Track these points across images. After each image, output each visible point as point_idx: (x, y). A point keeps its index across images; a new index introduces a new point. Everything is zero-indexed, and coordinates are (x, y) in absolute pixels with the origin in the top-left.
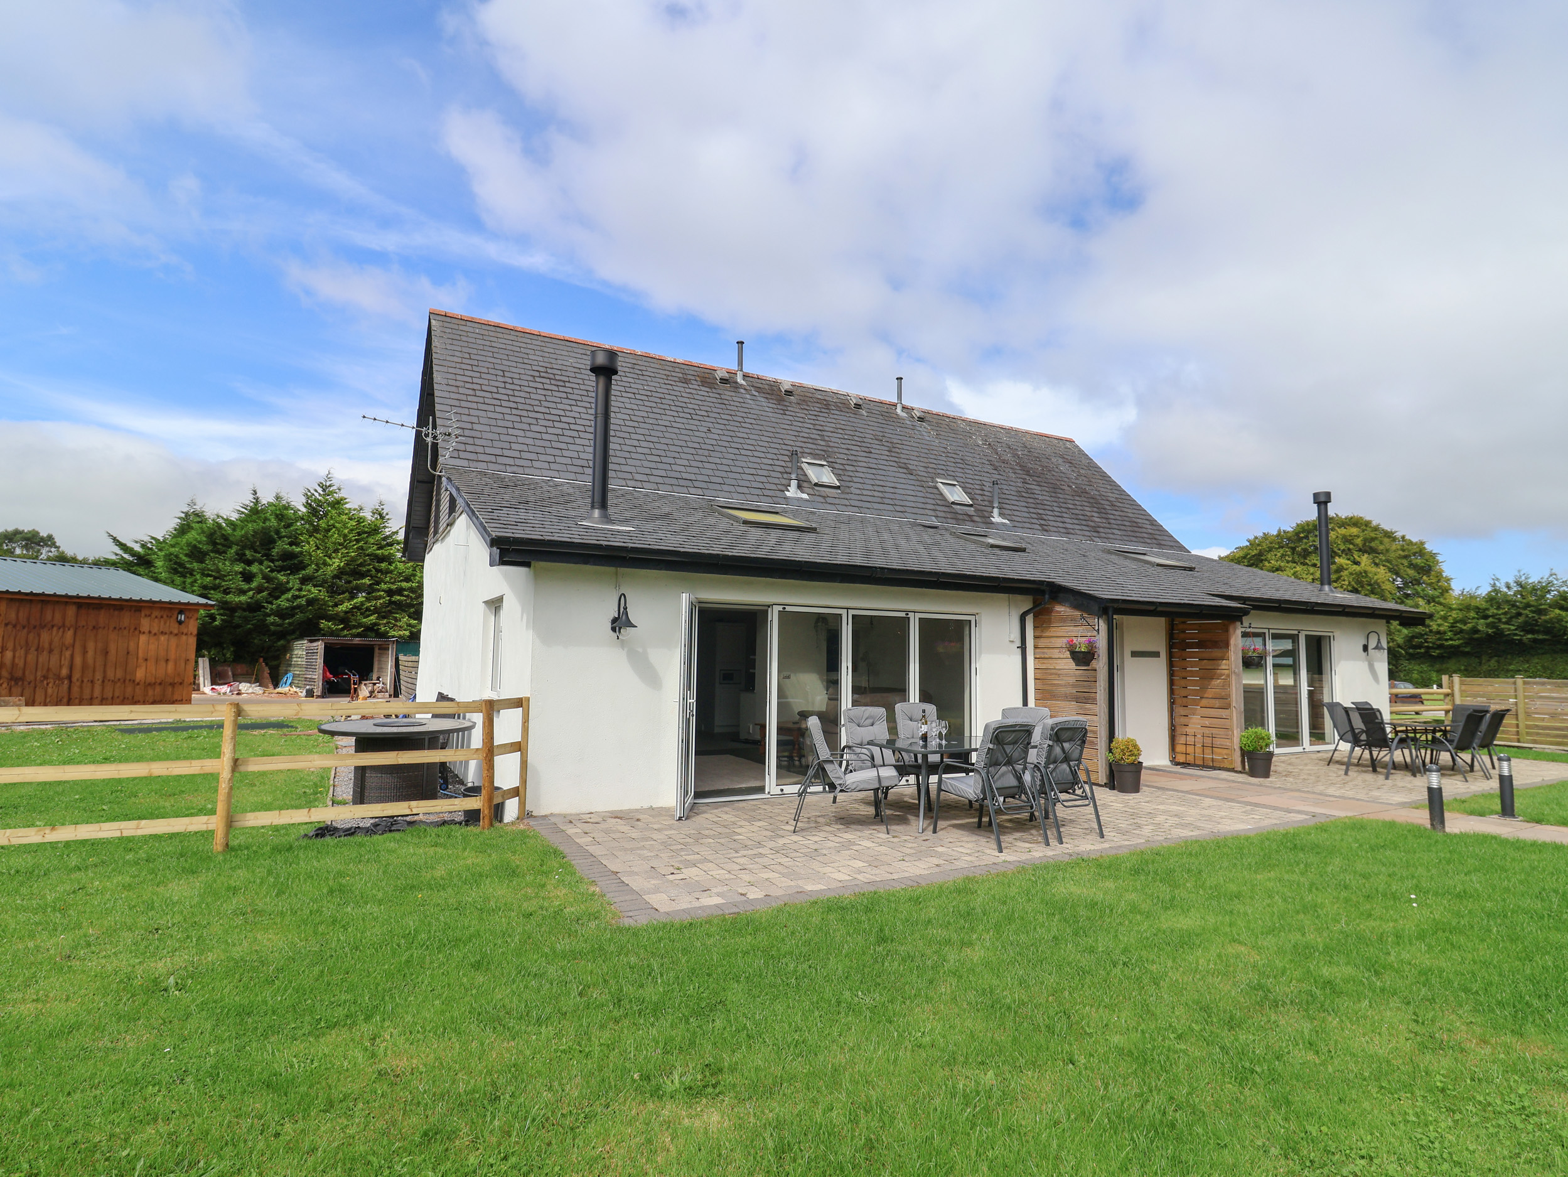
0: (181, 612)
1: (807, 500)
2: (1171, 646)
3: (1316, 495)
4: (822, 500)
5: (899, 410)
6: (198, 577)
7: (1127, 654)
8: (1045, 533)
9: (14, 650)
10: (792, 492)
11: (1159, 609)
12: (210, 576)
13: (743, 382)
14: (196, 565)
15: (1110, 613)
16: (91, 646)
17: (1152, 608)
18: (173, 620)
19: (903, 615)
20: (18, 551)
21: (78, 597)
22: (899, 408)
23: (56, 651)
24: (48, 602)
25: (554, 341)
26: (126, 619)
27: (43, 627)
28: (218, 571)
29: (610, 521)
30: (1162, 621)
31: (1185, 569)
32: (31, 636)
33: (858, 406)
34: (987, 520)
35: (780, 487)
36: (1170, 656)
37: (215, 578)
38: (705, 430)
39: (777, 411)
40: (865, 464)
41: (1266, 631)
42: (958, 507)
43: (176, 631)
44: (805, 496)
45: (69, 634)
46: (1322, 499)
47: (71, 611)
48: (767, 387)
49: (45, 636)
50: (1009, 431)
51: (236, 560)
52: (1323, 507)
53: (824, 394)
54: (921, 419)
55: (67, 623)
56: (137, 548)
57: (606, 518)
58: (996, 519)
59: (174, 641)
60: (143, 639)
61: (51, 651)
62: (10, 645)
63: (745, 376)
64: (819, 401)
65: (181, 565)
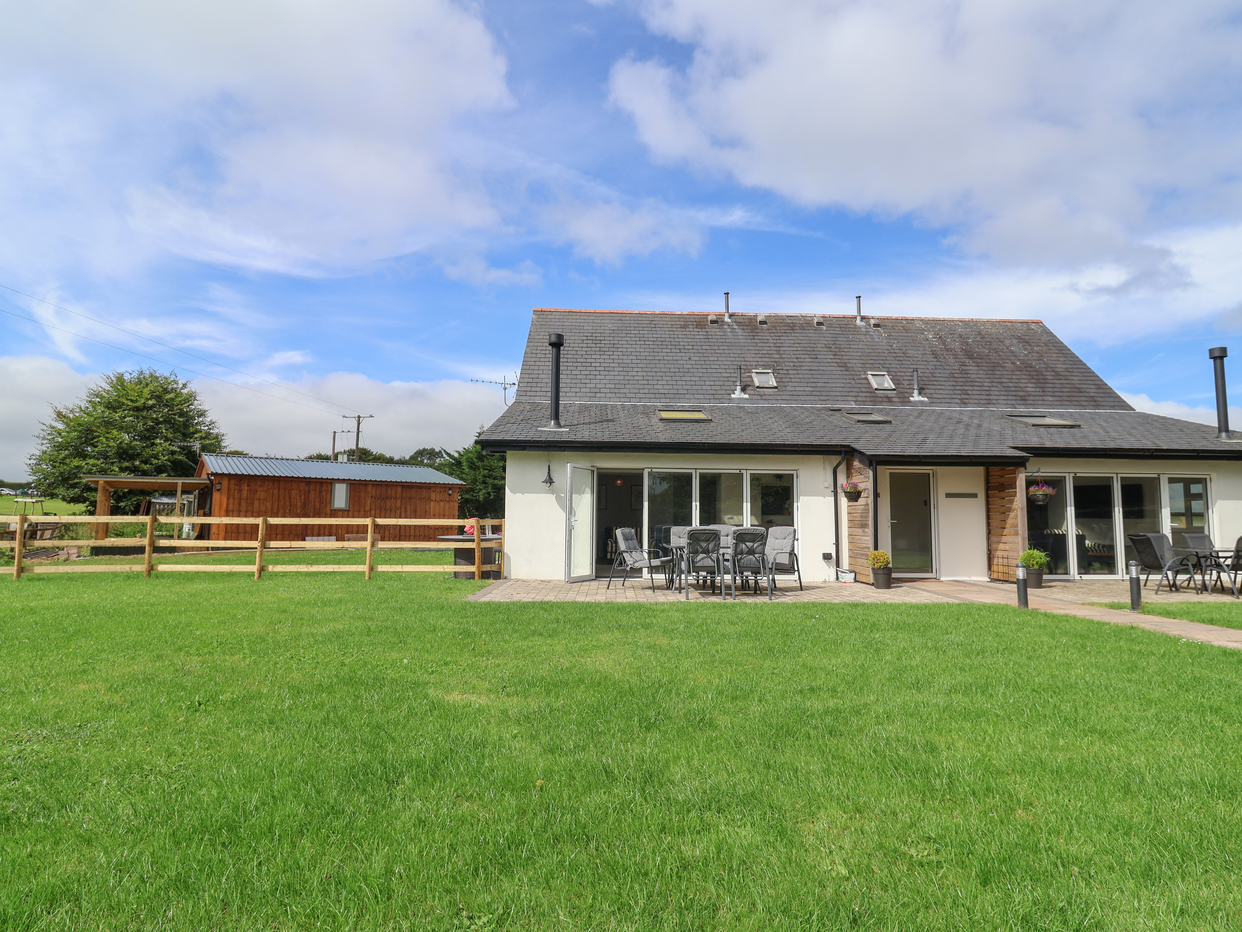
0: (450, 489)
1: (746, 399)
2: (988, 489)
3: (1211, 351)
4: (759, 397)
5: (858, 322)
6: (481, 470)
7: (941, 495)
8: (964, 405)
9: (375, 511)
10: (738, 394)
11: (974, 460)
12: (487, 469)
13: (729, 320)
14: (480, 464)
15: (874, 465)
16: (408, 507)
17: (969, 460)
18: (446, 493)
19: (738, 472)
20: (425, 461)
21: (401, 482)
22: (859, 318)
23: (393, 510)
24: (389, 485)
25: (603, 315)
26: (424, 493)
27: (387, 498)
28: (491, 466)
29: (560, 427)
30: (981, 470)
31: (1072, 427)
32: (382, 503)
33: (819, 324)
34: (906, 400)
35: (728, 392)
36: (988, 496)
37: (490, 471)
38: (687, 358)
39: (748, 337)
40: (808, 368)
41: (1114, 476)
42: (882, 392)
43: (448, 500)
44: (747, 396)
45: (399, 501)
46: (1217, 354)
47: (399, 489)
48: (746, 321)
49: (388, 503)
50: (966, 323)
51: (500, 459)
52: (1218, 361)
53: (793, 318)
54: (876, 325)
55: (398, 496)
56: (456, 455)
57: (558, 425)
58: (916, 397)
59: (447, 505)
60: (432, 503)
61: (391, 510)
62: (373, 508)
63: (731, 316)
64: (787, 325)
65: (473, 463)
